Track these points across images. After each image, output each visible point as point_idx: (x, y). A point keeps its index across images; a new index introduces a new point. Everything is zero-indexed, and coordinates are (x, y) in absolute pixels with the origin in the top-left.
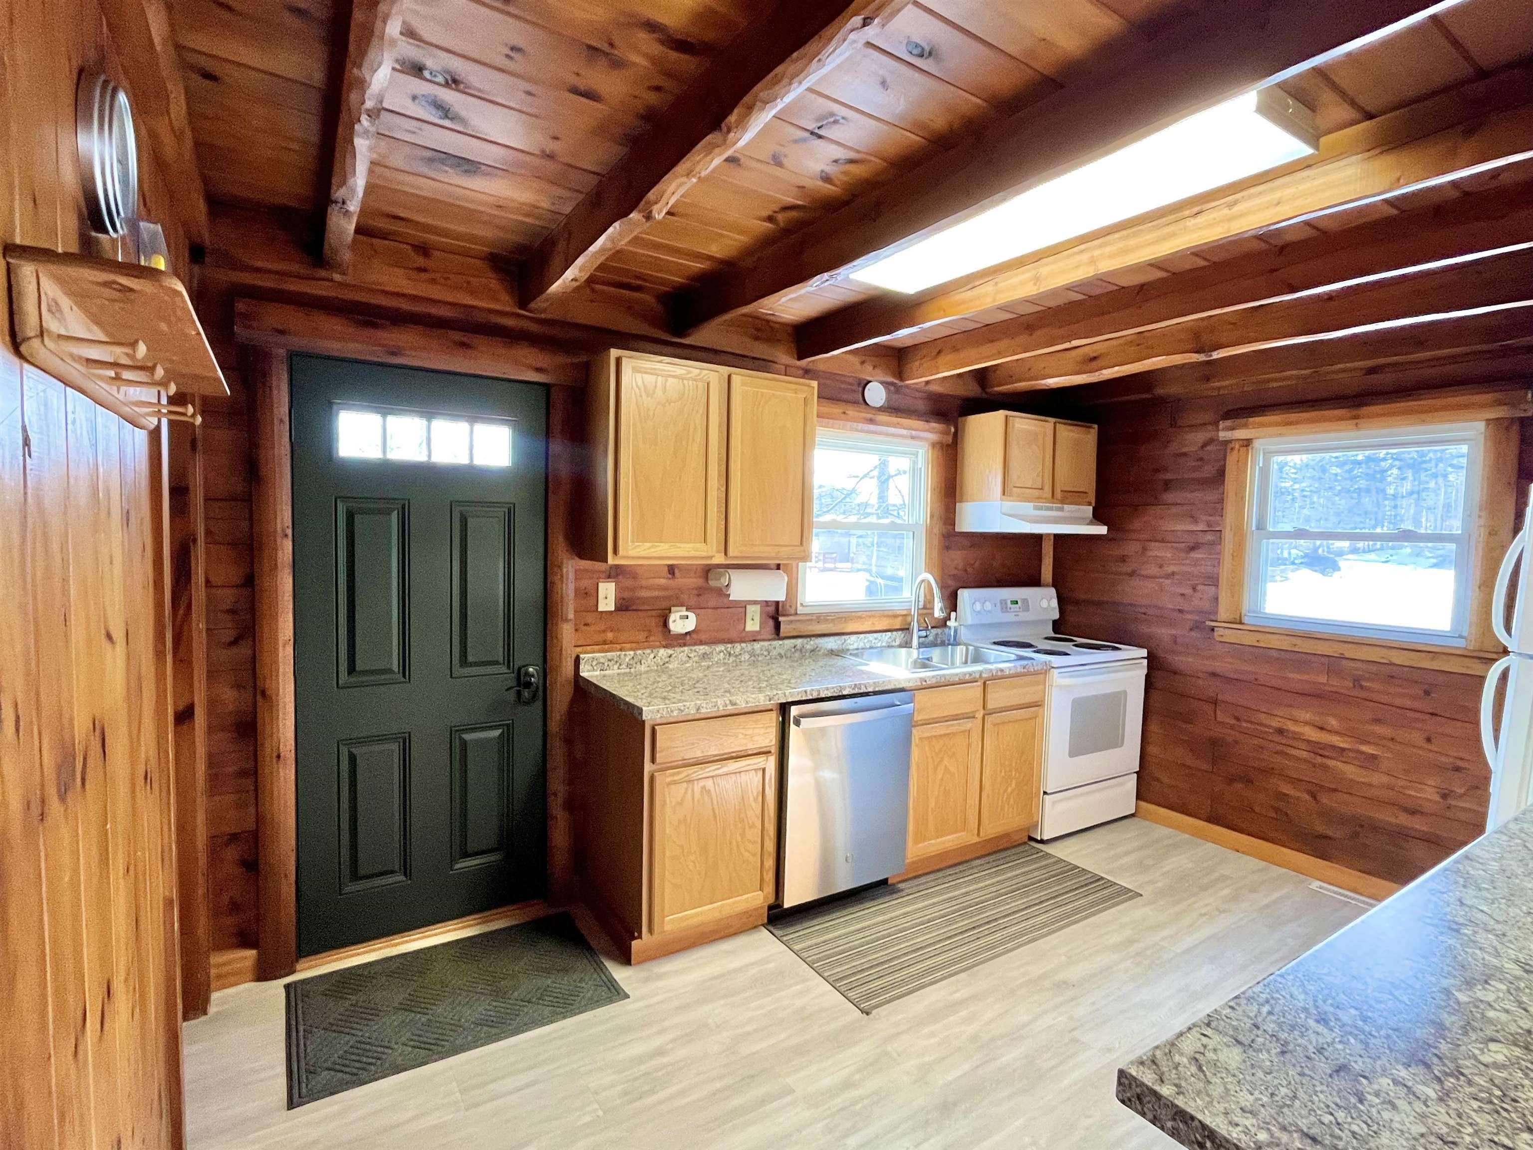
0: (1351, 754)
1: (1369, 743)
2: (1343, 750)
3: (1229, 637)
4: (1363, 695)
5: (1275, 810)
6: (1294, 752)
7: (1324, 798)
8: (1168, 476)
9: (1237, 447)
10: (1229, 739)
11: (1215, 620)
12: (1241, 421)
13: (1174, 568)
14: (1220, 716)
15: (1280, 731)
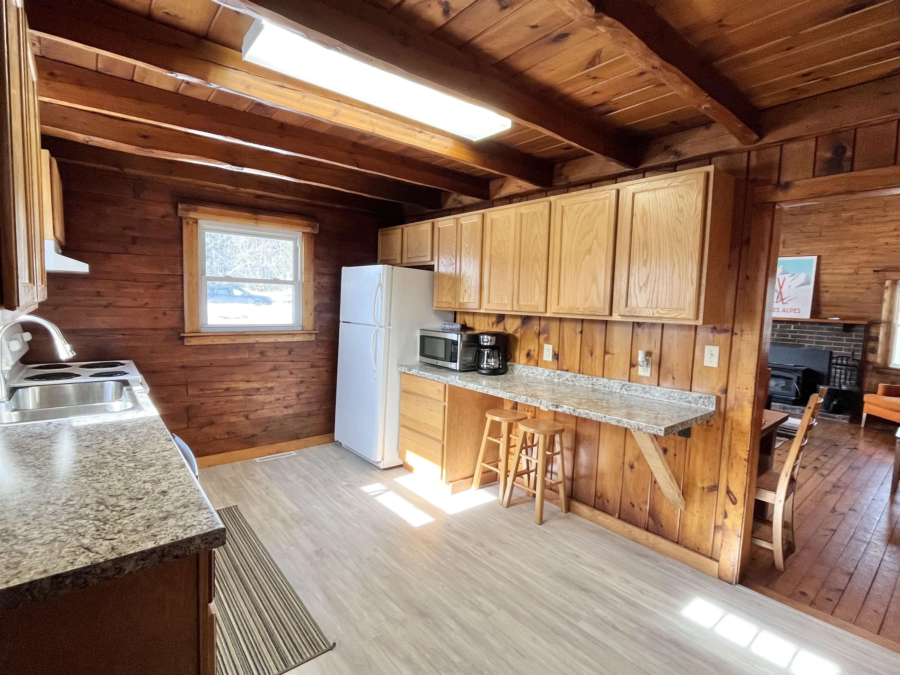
0: (262, 390)
1: (269, 382)
2: (259, 389)
3: (194, 342)
4: (266, 359)
5: (228, 433)
6: (235, 398)
7: (252, 416)
8: (136, 234)
9: (191, 222)
10: (198, 404)
11: (184, 332)
12: (193, 206)
13: (147, 300)
14: (190, 392)
15: (228, 389)
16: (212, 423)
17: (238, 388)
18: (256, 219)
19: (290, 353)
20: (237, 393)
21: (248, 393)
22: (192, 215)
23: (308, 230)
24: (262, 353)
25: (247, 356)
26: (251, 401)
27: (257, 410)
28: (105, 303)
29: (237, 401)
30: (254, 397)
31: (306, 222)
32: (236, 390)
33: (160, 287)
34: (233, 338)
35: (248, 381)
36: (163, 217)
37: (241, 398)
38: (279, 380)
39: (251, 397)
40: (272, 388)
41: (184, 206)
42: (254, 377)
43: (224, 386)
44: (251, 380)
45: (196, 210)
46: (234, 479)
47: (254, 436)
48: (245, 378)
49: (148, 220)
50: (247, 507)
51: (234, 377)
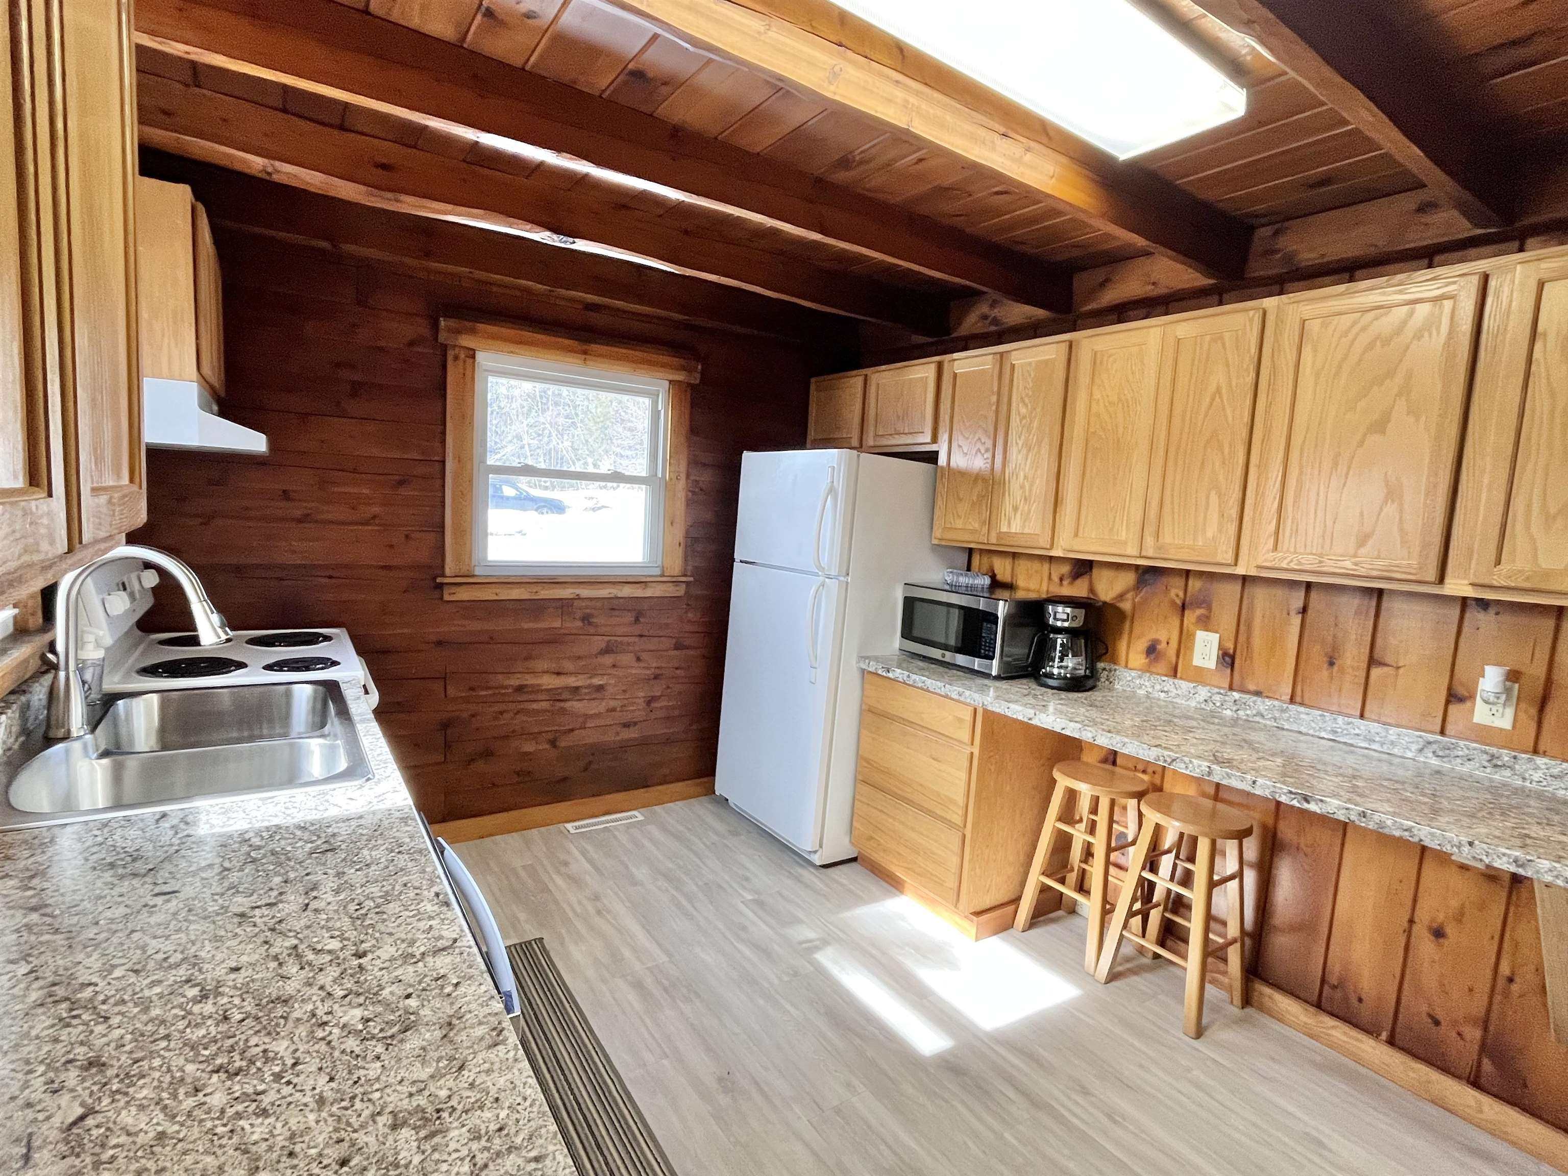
0: (584, 691)
1: (597, 675)
2: (577, 689)
3: (463, 595)
4: (592, 631)
5: (518, 774)
6: (535, 706)
7: (562, 744)
8: (357, 377)
9: (462, 356)
10: (465, 715)
11: (443, 575)
12: (468, 324)
13: (376, 510)
14: (451, 692)
15: (520, 689)
16: (488, 754)
17: (538, 685)
18: (585, 352)
19: (637, 620)
20: (540, 697)
21: (556, 696)
22: (466, 341)
23: (680, 377)
24: (586, 619)
25: (557, 624)
26: (563, 711)
27: (572, 730)
28: (298, 513)
29: (537, 712)
30: (567, 705)
31: (676, 361)
32: (537, 689)
33: (401, 483)
34: (534, 588)
35: (558, 674)
36: (411, 343)
37: (544, 705)
38: (613, 671)
39: (562, 704)
40: (600, 688)
41: (452, 323)
42: (569, 666)
43: (514, 681)
44: (565, 671)
45: (473, 331)
46: (531, 870)
47: (565, 779)
48: (553, 666)
49: (381, 349)
50: (562, 943)
51: (531, 664)
